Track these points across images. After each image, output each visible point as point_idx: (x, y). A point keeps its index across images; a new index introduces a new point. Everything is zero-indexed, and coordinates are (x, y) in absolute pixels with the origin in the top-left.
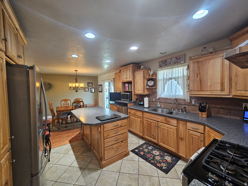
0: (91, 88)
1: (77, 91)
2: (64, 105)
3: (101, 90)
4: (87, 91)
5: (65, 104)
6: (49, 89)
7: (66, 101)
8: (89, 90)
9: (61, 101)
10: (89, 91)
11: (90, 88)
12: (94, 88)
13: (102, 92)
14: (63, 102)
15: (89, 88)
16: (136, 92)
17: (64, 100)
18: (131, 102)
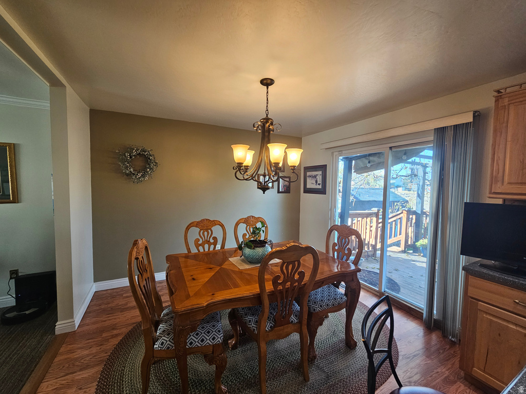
2: (197, 246)
3: (320, 187)
5: (200, 242)
6: (143, 176)
7: (207, 230)
9: (188, 228)
13: (323, 191)
14: (194, 233)
17: (196, 224)
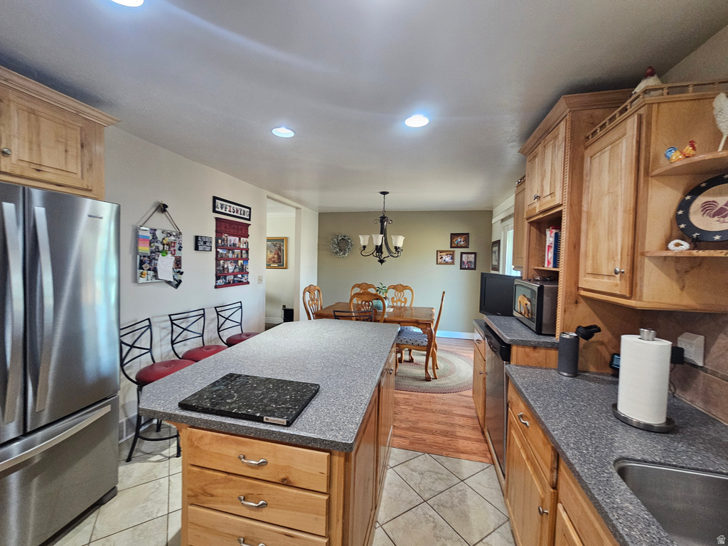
0: (462, 253)
1: (382, 261)
4: (447, 263)
8: (452, 258)
10: (453, 263)
11: (458, 251)
12: (475, 253)
15: (454, 252)
16: (586, 282)
18: (548, 339)
